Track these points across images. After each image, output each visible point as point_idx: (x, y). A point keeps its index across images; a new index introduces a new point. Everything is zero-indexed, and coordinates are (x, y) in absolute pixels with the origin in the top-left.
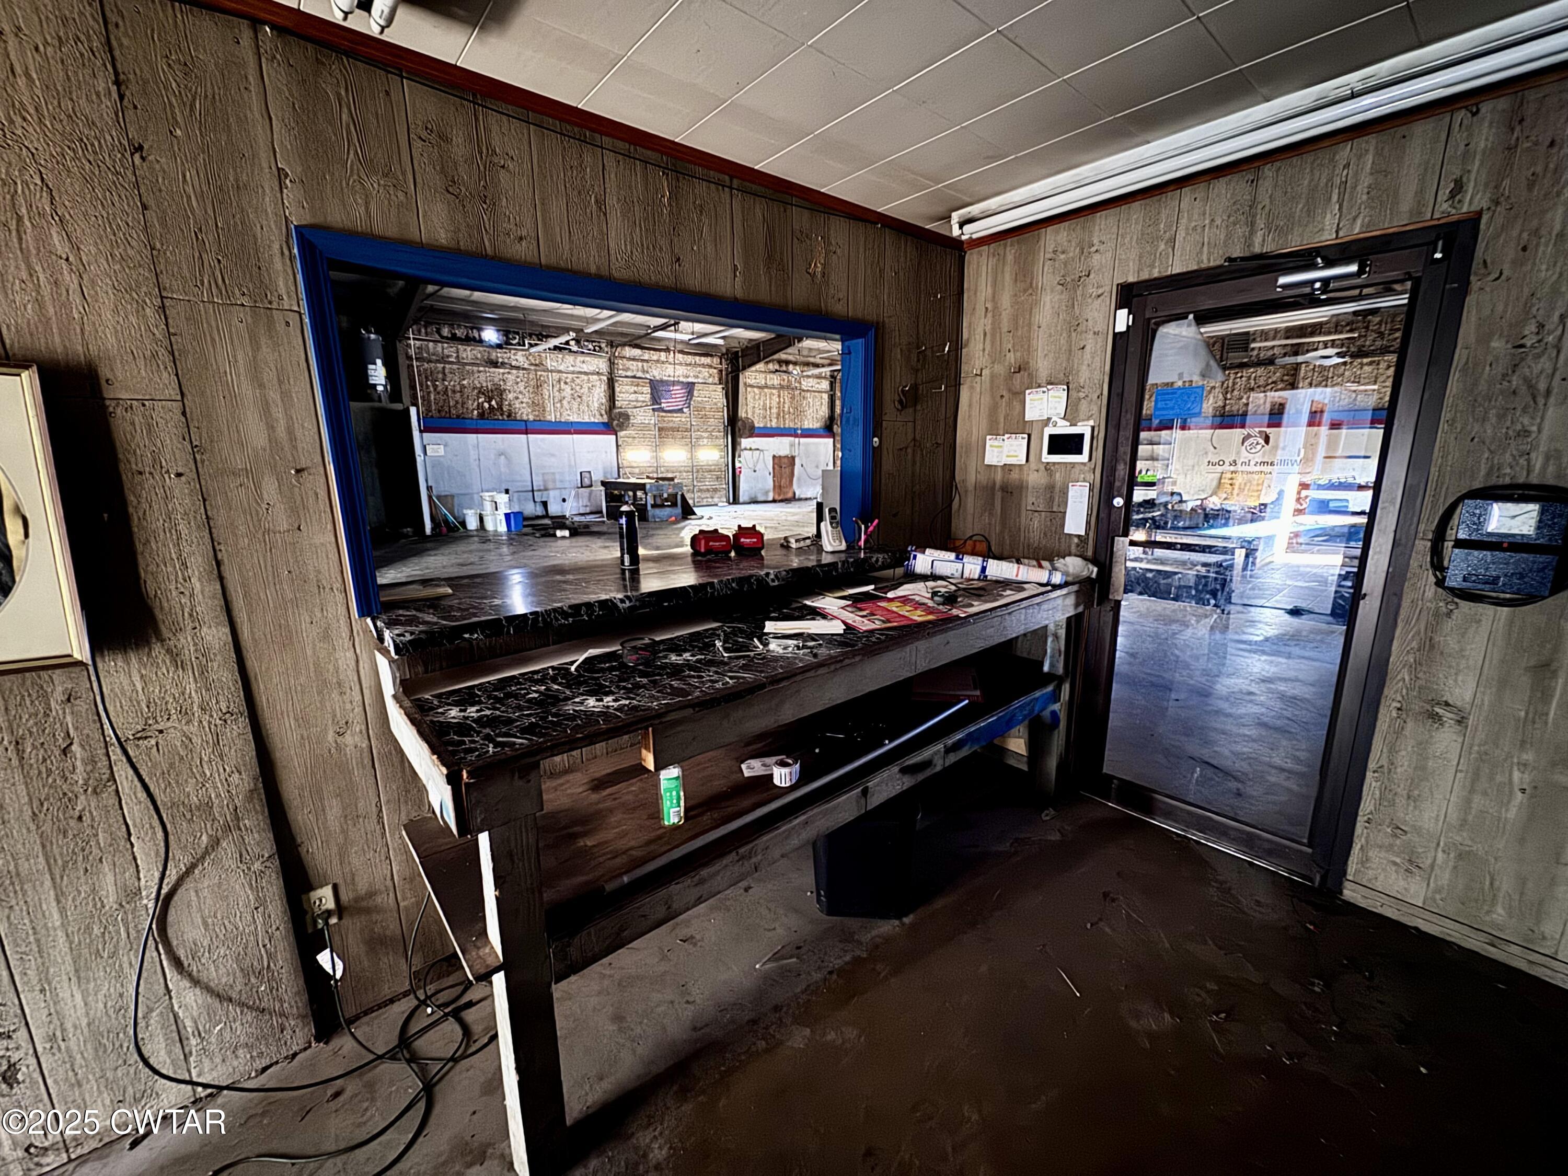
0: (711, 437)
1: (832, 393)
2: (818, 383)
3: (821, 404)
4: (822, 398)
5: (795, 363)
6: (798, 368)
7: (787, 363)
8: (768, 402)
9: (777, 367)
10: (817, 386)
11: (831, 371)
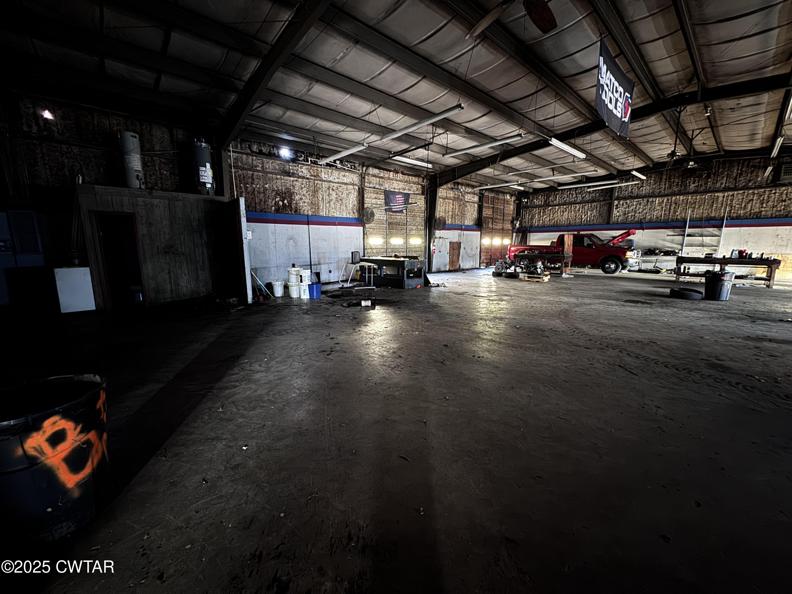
0: (417, 229)
1: (480, 203)
2: (473, 197)
3: (474, 210)
4: (474, 206)
5: (462, 184)
6: (463, 187)
7: (458, 184)
8: (447, 208)
9: (452, 186)
10: (472, 199)
11: (480, 190)
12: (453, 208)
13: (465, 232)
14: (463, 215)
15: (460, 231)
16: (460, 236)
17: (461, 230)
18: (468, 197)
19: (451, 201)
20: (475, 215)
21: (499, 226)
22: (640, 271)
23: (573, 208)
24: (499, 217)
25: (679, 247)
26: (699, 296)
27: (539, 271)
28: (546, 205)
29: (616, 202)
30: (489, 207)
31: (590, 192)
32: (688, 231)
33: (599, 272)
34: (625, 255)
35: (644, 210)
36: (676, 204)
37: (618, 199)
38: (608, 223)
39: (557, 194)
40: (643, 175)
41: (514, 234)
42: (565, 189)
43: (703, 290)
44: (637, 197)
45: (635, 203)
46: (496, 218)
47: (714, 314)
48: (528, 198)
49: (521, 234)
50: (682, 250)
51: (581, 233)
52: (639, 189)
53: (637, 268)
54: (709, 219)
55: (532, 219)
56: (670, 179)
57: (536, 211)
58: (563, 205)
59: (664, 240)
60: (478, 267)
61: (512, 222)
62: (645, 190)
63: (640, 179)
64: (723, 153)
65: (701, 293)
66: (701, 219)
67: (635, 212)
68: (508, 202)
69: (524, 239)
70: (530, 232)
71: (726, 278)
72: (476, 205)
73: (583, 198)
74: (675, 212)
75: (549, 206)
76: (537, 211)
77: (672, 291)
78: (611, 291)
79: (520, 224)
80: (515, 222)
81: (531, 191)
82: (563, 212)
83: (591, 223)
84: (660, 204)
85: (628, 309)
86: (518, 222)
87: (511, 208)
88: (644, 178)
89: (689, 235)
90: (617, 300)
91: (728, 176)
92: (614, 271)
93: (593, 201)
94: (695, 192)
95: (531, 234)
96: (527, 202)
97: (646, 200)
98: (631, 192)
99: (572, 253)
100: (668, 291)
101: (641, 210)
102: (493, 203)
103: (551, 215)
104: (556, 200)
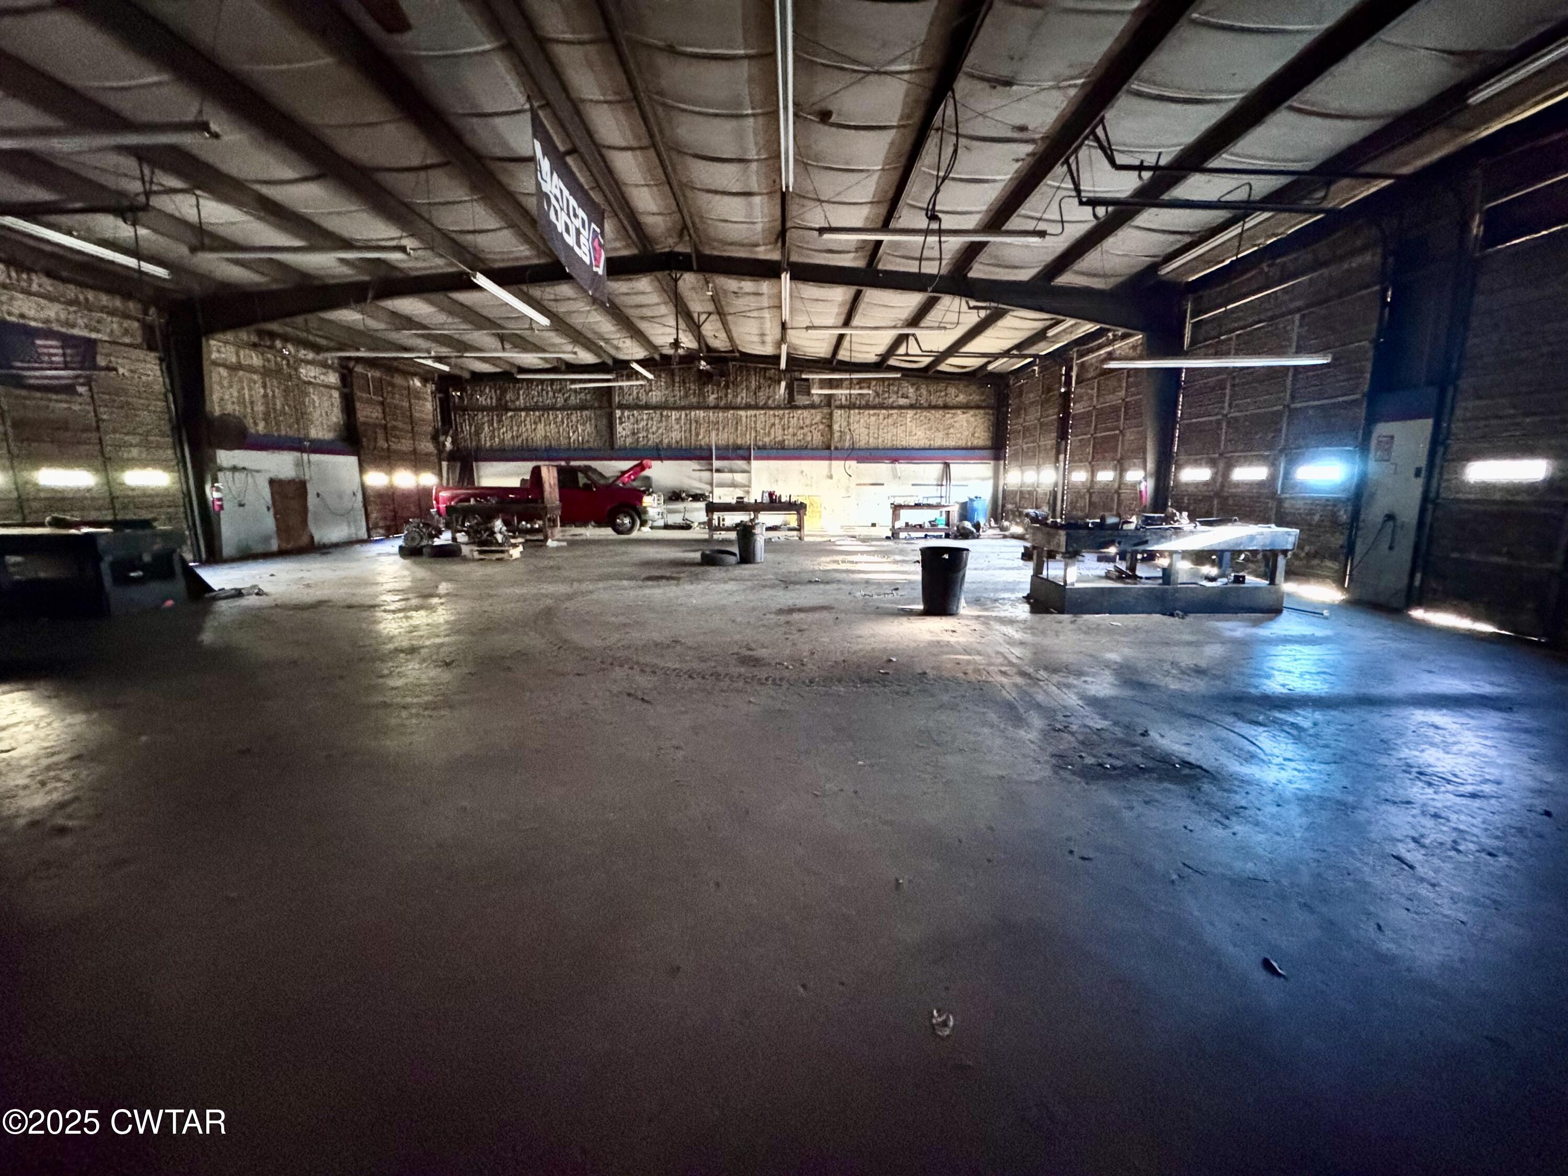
1: (346, 390)
2: (324, 374)
3: (332, 405)
4: (331, 396)
5: (286, 339)
6: (290, 346)
7: (273, 335)
8: (246, 391)
9: (254, 338)
10: (322, 377)
11: (340, 358)
12: (265, 396)
13: (315, 457)
14: (301, 415)
15: (298, 454)
16: (299, 464)
17: (301, 449)
18: (308, 373)
19: (255, 377)
20: (336, 416)
21: (405, 445)
22: (667, 527)
23: (551, 417)
24: (400, 425)
25: (708, 487)
26: (732, 559)
27: (499, 538)
28: (502, 407)
29: (618, 413)
30: (369, 401)
31: (575, 391)
32: (716, 464)
33: (607, 533)
34: (641, 501)
35: (658, 428)
36: (696, 422)
37: (622, 407)
38: (612, 448)
39: (519, 389)
40: (650, 371)
41: (444, 464)
42: (532, 380)
43: (736, 550)
44: (647, 407)
45: (645, 417)
46: (395, 428)
47: (749, 583)
48: (463, 390)
49: (459, 464)
50: (712, 492)
51: (573, 463)
52: (647, 394)
53: (661, 523)
54: (737, 448)
55: (478, 433)
56: (684, 383)
57: (483, 418)
58: (534, 410)
59: (690, 477)
60: (366, 537)
61: (435, 438)
62: (656, 396)
63: (645, 378)
64: (737, 354)
65: (734, 554)
66: (727, 448)
67: (647, 430)
68: (417, 395)
69: (467, 475)
70: (477, 460)
71: (757, 530)
72: (336, 394)
73: (566, 400)
74: (697, 435)
75: (508, 409)
76: (486, 419)
77: (704, 556)
78: (626, 564)
79: (453, 443)
80: (442, 438)
81: (466, 375)
82: (535, 423)
83: (586, 446)
84: (678, 420)
85: (647, 591)
86: (449, 439)
87: (427, 408)
88: (650, 376)
89: (718, 471)
90: (631, 578)
91: (748, 388)
92: (630, 530)
93: (582, 407)
94: (716, 407)
95: (481, 464)
96: (460, 397)
97: (658, 412)
98: (638, 397)
99: (561, 500)
100: (697, 556)
101: (654, 429)
102: (379, 390)
103: (515, 428)
104: (518, 399)
